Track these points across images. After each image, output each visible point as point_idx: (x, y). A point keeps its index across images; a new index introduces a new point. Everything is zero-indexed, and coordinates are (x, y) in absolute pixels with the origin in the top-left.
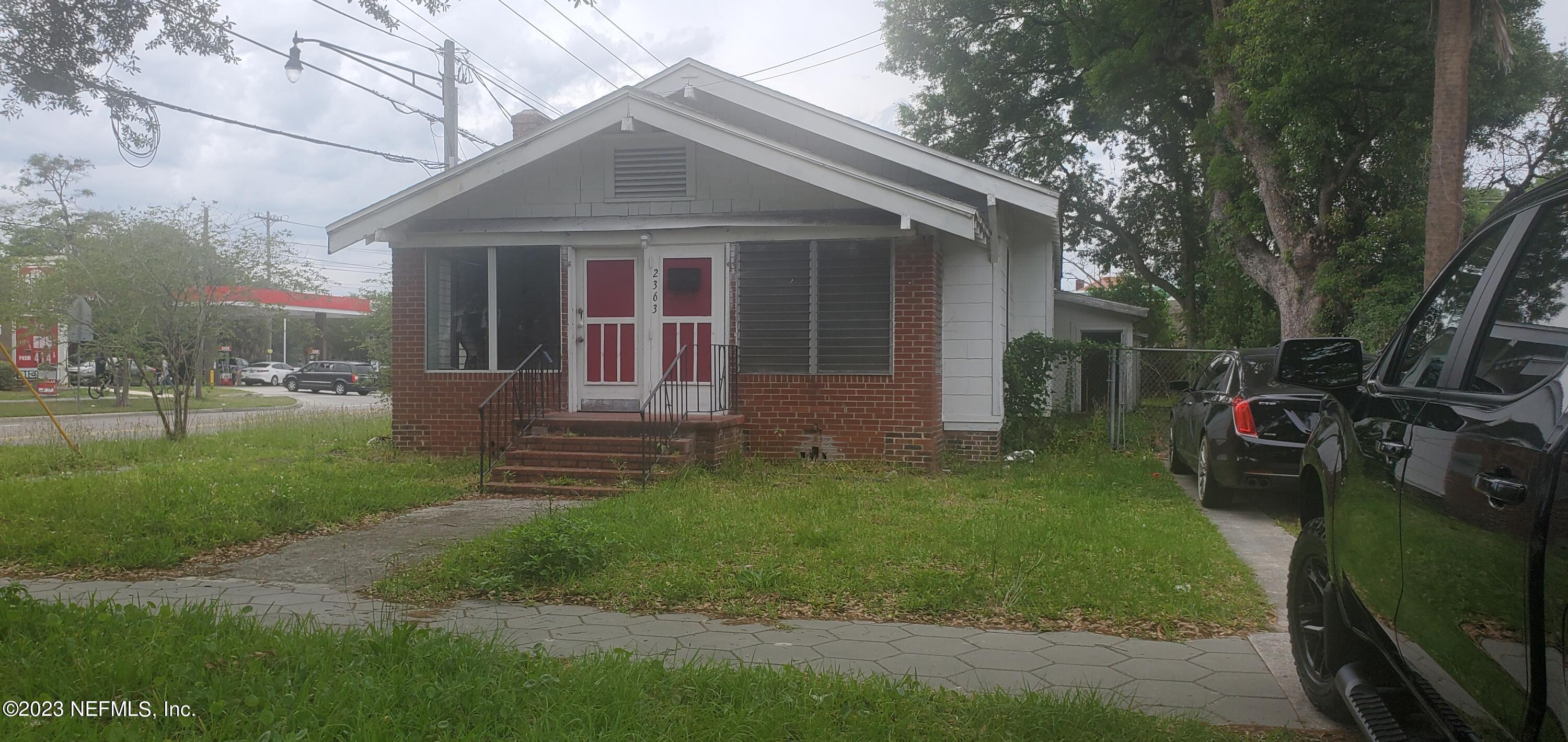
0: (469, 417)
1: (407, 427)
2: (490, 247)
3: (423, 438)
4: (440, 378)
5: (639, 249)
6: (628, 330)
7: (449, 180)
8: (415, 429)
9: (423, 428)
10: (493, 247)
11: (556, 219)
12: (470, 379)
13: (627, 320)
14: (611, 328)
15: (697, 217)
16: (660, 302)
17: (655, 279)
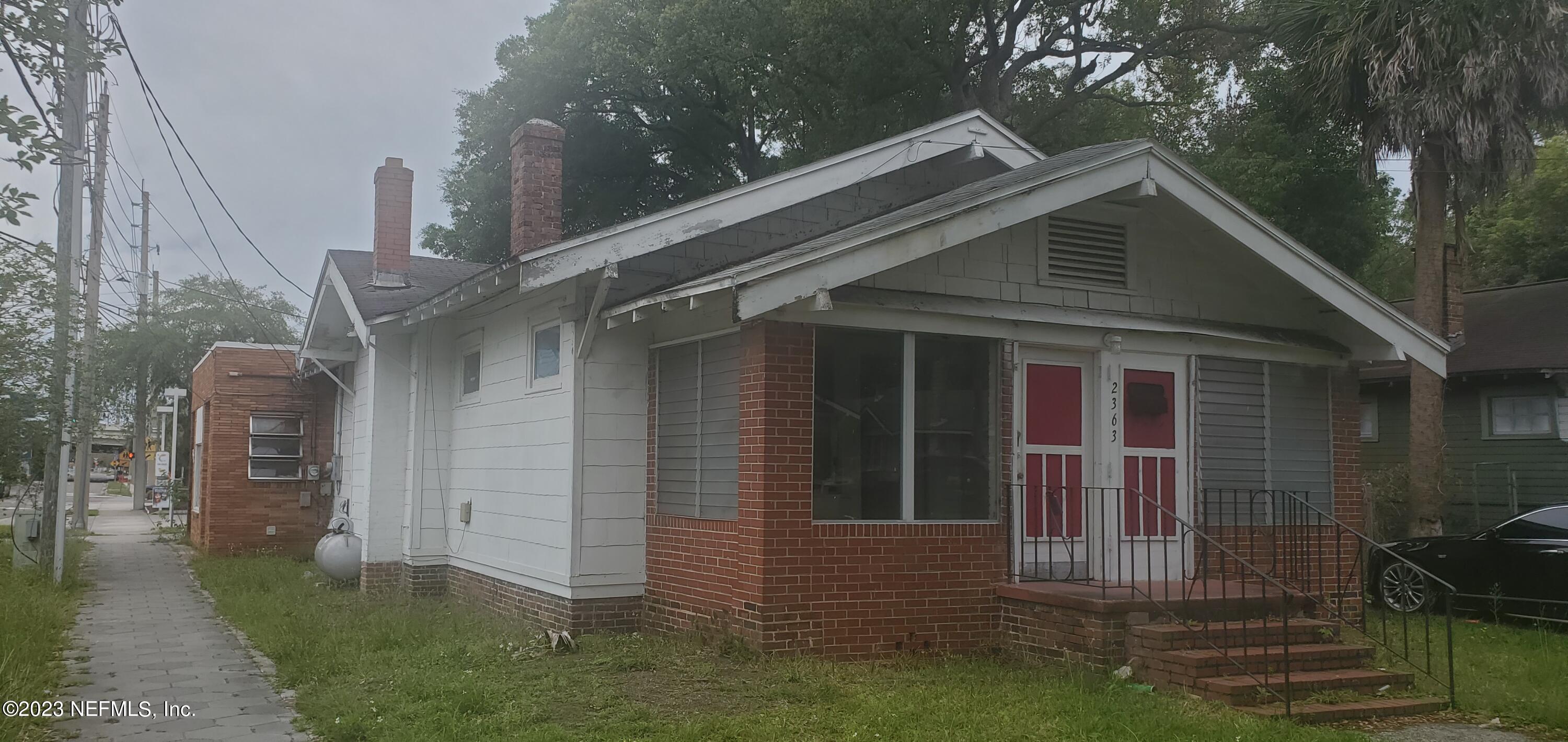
0: (879, 596)
1: (787, 617)
2: (907, 332)
3: (812, 634)
4: (838, 534)
5: (1094, 354)
6: (1075, 461)
7: (926, 227)
8: (798, 620)
9: (811, 616)
10: (913, 332)
11: (980, 300)
12: (882, 534)
13: (1073, 450)
14: (1054, 459)
15: (1138, 317)
16: (1120, 427)
17: (1115, 395)
